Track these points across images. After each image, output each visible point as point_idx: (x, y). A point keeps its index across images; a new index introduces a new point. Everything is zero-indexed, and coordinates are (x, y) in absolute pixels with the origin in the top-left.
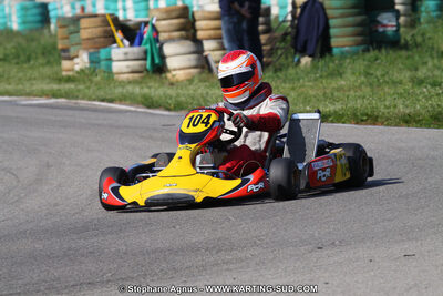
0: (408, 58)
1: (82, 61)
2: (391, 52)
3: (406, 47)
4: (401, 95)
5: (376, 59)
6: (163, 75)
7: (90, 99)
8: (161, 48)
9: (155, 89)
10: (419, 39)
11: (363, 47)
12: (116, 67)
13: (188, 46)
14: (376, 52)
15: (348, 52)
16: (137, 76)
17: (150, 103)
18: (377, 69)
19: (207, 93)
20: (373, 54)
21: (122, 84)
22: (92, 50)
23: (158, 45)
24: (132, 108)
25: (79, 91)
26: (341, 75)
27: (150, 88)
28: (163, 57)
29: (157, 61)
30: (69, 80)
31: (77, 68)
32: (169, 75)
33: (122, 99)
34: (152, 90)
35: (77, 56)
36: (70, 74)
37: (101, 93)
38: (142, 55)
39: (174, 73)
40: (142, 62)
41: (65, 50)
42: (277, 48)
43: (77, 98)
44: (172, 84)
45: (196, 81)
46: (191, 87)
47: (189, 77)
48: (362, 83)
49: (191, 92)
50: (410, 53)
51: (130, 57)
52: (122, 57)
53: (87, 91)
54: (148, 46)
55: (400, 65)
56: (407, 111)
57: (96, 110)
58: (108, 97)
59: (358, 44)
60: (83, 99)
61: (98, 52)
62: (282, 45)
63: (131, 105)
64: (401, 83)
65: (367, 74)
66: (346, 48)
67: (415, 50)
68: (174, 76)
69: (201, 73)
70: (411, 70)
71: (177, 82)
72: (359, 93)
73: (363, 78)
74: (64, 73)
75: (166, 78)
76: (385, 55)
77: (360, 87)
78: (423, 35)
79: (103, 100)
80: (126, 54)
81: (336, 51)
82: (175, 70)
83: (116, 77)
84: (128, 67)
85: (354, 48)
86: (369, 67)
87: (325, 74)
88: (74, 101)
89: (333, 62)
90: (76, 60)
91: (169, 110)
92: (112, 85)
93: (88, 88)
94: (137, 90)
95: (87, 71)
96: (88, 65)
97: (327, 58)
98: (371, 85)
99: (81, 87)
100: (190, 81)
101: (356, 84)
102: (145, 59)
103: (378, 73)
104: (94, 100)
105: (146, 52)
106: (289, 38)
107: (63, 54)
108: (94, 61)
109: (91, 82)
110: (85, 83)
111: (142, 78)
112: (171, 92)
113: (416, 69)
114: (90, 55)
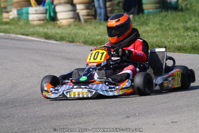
0: (183, 16)
1: (13, 14)
2: (174, 13)
3: (182, 10)
4: (177, 36)
5: (166, 16)
6: (55, 22)
7: (16, 34)
8: (54, 8)
9: (51, 29)
10: (189, 6)
11: (159, 10)
12: (31, 17)
13: (69, 7)
14: (166, 12)
15: (151, 12)
16: (42, 22)
17: (48, 37)
18: (166, 22)
19: (77, 32)
20: (164, 13)
21: (34, 26)
22: (19, 8)
23: (53, 7)
24: (38, 39)
25: (11, 29)
26: (147, 24)
27: (48, 29)
28: (55, 13)
29: (52, 14)
30: (6, 23)
31: (11, 17)
32: (58, 22)
33: (33, 34)
34: (49, 30)
35: (11, 11)
36: (8, 20)
37: (22, 31)
38: (45, 12)
39: (61, 21)
40: (44, 15)
41: (5, 8)
42: (115, 9)
43: (9, 33)
44: (59, 27)
45: (72, 25)
46: (70, 29)
47: (69, 23)
48: (158, 29)
49: (69, 31)
50: (183, 13)
51: (38, 12)
52: (34, 12)
53: (15, 29)
54: (48, 7)
55: (178, 20)
56: (179, 45)
57: (19, 40)
58: (26, 33)
59: (157, 8)
60: (13, 33)
61: (22, 9)
62: (117, 8)
63: (37, 37)
64: (178, 29)
65: (161, 24)
66: (151, 10)
67: (186, 12)
68: (61, 23)
69: (75, 21)
70: (183, 23)
71: (62, 25)
72: (156, 34)
73: (158, 26)
74: (4, 20)
75: (57, 24)
76: (170, 14)
77: (156, 31)
78: (191, 4)
79: (23, 35)
80: (36, 11)
81: (146, 11)
82: (61, 19)
83: (31, 22)
84: (37, 17)
85: (155, 10)
86: (162, 20)
87: (139, 23)
88: (8, 35)
89: (144, 17)
90: (10, 13)
91: (57, 40)
92: (28, 27)
93: (16, 28)
94: (41, 30)
95: (16, 19)
96: (16, 16)
97: (141, 15)
98: (162, 30)
99: (12, 27)
100: (69, 25)
101: (154, 29)
102: (46, 13)
103: (166, 24)
104: (18, 34)
105: (46, 10)
106: (121, 4)
107: (4, 10)
108: (20, 14)
109: (18, 25)
110: (14, 25)
111: (44, 23)
112: (59, 31)
113: (186, 22)
114: (18, 11)
